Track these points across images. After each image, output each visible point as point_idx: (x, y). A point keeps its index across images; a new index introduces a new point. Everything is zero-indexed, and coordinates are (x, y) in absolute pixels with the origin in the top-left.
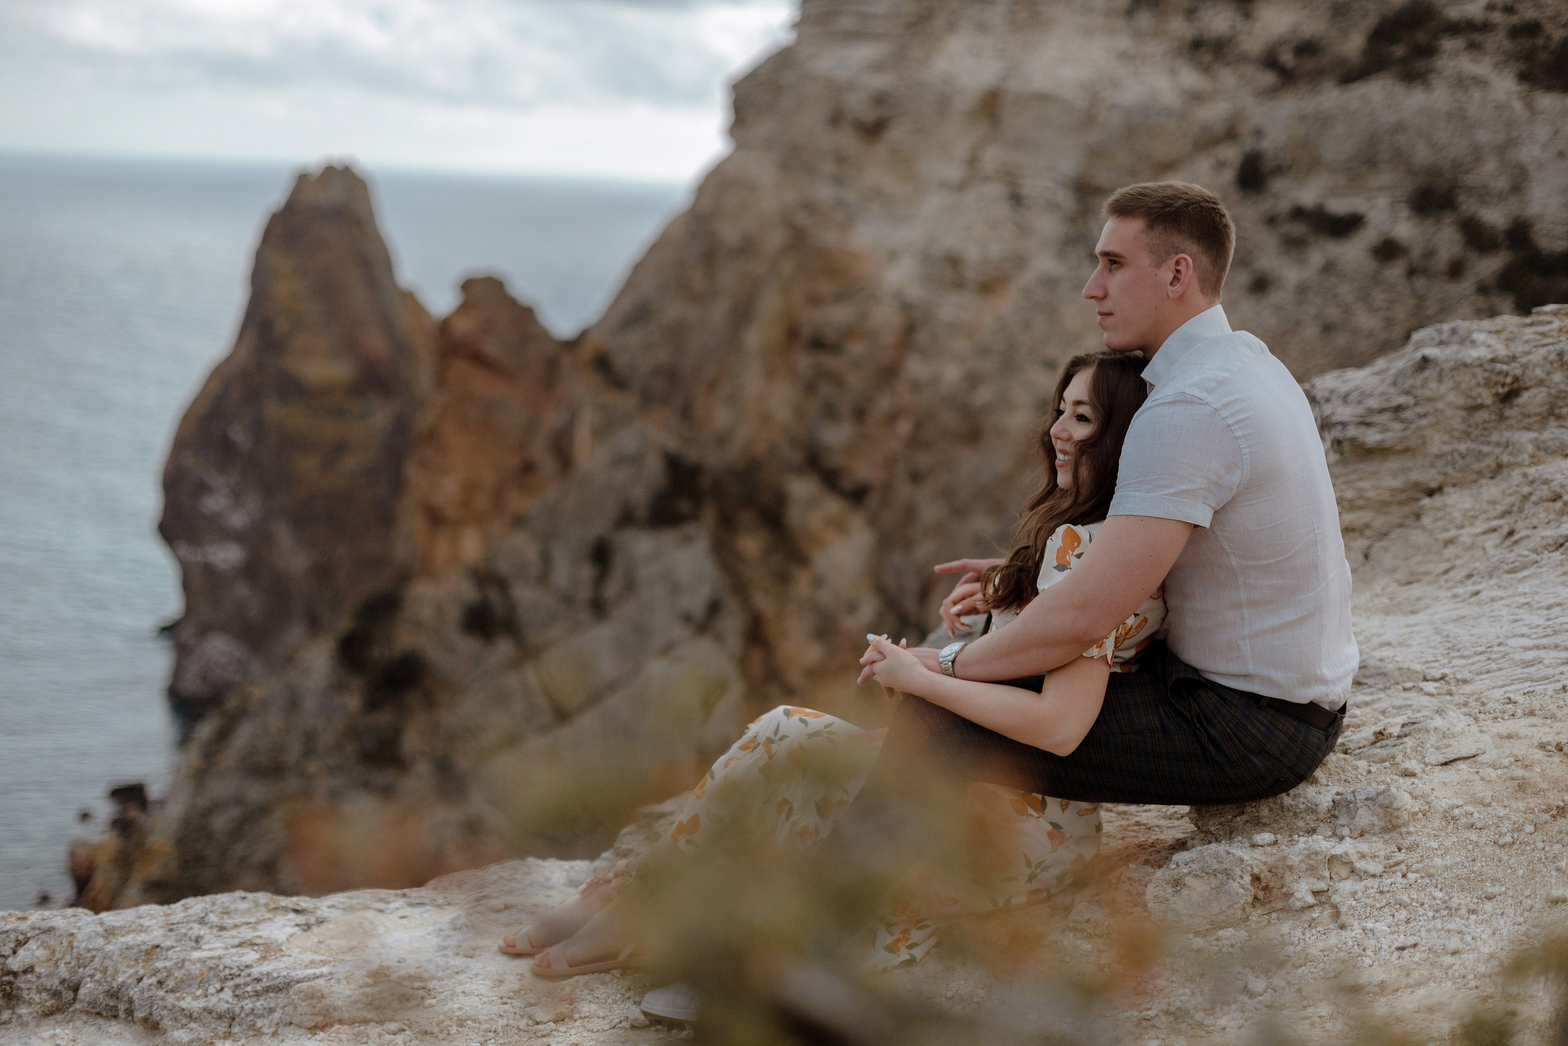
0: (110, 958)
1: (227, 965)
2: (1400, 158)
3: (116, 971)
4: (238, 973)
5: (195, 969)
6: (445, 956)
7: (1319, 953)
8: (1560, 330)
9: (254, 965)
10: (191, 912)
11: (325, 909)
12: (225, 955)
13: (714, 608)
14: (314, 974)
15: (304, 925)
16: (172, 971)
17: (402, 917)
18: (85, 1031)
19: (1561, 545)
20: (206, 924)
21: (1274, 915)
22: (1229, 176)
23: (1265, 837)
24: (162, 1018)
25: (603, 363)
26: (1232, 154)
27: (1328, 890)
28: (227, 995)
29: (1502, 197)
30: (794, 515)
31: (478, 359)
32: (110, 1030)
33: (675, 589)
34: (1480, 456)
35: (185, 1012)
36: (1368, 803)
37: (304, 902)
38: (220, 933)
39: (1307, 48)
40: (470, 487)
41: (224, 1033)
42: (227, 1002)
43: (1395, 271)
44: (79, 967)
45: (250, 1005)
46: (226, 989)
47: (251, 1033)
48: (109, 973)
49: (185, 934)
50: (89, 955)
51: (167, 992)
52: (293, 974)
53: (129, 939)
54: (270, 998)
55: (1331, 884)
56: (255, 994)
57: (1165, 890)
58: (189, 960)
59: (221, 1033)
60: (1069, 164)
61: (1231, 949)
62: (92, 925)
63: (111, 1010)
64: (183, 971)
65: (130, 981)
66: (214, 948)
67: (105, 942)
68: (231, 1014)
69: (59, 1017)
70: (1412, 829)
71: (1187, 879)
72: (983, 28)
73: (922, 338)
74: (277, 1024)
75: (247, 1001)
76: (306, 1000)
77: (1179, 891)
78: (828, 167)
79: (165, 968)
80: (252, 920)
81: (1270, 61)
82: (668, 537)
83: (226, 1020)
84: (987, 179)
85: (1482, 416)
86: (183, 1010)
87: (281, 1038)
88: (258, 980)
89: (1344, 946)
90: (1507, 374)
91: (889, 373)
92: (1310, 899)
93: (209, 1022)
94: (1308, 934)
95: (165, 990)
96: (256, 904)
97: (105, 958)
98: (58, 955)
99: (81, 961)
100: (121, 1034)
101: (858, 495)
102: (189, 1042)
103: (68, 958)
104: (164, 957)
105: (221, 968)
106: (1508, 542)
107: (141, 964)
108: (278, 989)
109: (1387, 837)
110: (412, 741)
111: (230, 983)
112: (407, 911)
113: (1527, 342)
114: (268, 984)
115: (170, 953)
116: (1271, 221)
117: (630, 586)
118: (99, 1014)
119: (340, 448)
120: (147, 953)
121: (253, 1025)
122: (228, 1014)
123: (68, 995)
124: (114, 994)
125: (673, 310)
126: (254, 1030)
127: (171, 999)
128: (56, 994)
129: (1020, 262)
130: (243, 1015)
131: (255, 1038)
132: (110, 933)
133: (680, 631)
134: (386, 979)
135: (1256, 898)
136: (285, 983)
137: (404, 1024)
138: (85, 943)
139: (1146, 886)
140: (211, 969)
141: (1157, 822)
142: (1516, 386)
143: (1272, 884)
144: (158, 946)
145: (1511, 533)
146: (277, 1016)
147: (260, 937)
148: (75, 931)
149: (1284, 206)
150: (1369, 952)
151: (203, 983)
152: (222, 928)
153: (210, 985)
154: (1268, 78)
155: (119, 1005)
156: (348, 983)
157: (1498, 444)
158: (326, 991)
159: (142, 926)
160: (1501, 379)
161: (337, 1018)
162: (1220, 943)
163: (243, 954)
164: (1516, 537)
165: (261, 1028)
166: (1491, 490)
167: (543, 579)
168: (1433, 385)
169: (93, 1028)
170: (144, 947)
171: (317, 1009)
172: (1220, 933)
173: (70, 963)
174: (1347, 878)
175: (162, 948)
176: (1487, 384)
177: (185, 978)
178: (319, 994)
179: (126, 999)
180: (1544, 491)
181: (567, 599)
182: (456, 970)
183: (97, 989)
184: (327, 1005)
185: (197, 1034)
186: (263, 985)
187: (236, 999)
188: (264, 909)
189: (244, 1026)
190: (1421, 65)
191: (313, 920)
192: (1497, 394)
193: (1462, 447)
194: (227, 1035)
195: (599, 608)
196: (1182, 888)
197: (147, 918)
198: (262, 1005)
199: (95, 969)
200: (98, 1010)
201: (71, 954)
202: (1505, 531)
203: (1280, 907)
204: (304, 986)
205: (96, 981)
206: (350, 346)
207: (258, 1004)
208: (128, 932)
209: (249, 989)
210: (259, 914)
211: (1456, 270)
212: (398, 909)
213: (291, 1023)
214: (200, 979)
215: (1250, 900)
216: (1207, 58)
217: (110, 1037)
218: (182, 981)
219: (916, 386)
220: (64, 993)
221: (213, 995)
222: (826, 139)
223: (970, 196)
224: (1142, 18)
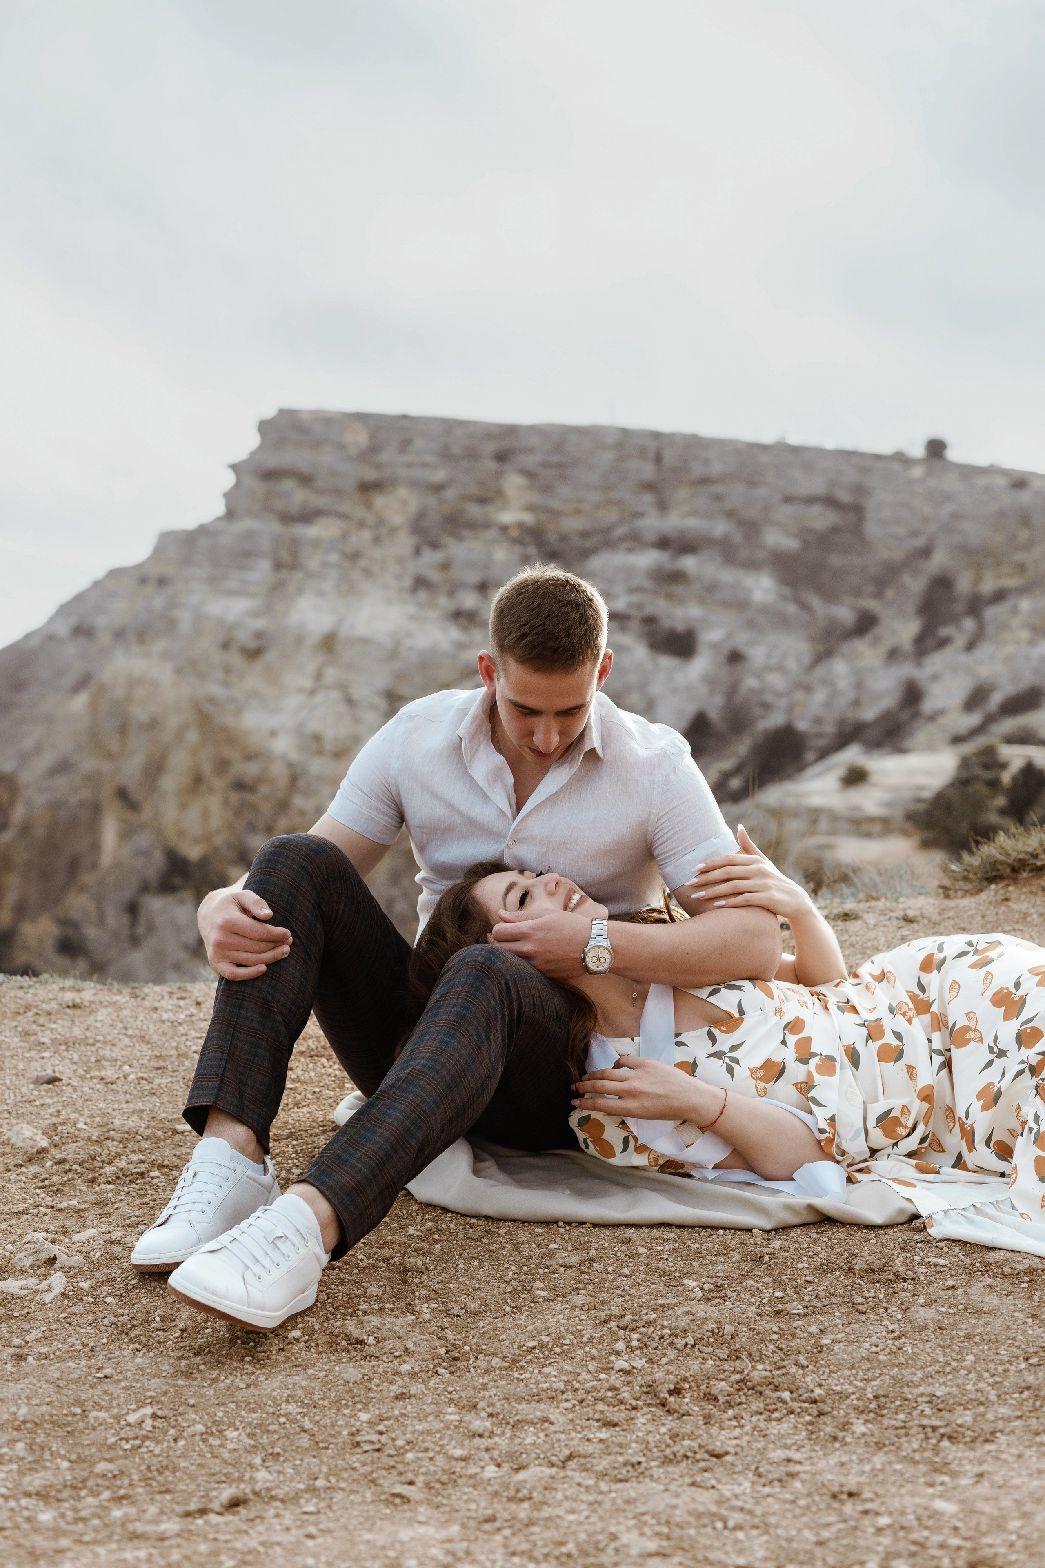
25: (121, 794)
33: (177, 930)
72: (321, 594)
73: (301, 783)
78: (219, 675)
82: (170, 900)
84: (328, 688)
91: (283, 806)
117: (151, 928)
133: (183, 956)
167: (101, 922)
181: (116, 935)
195: (135, 941)
216: (464, 622)
222: (217, 657)
223: (319, 698)
224: (423, 595)
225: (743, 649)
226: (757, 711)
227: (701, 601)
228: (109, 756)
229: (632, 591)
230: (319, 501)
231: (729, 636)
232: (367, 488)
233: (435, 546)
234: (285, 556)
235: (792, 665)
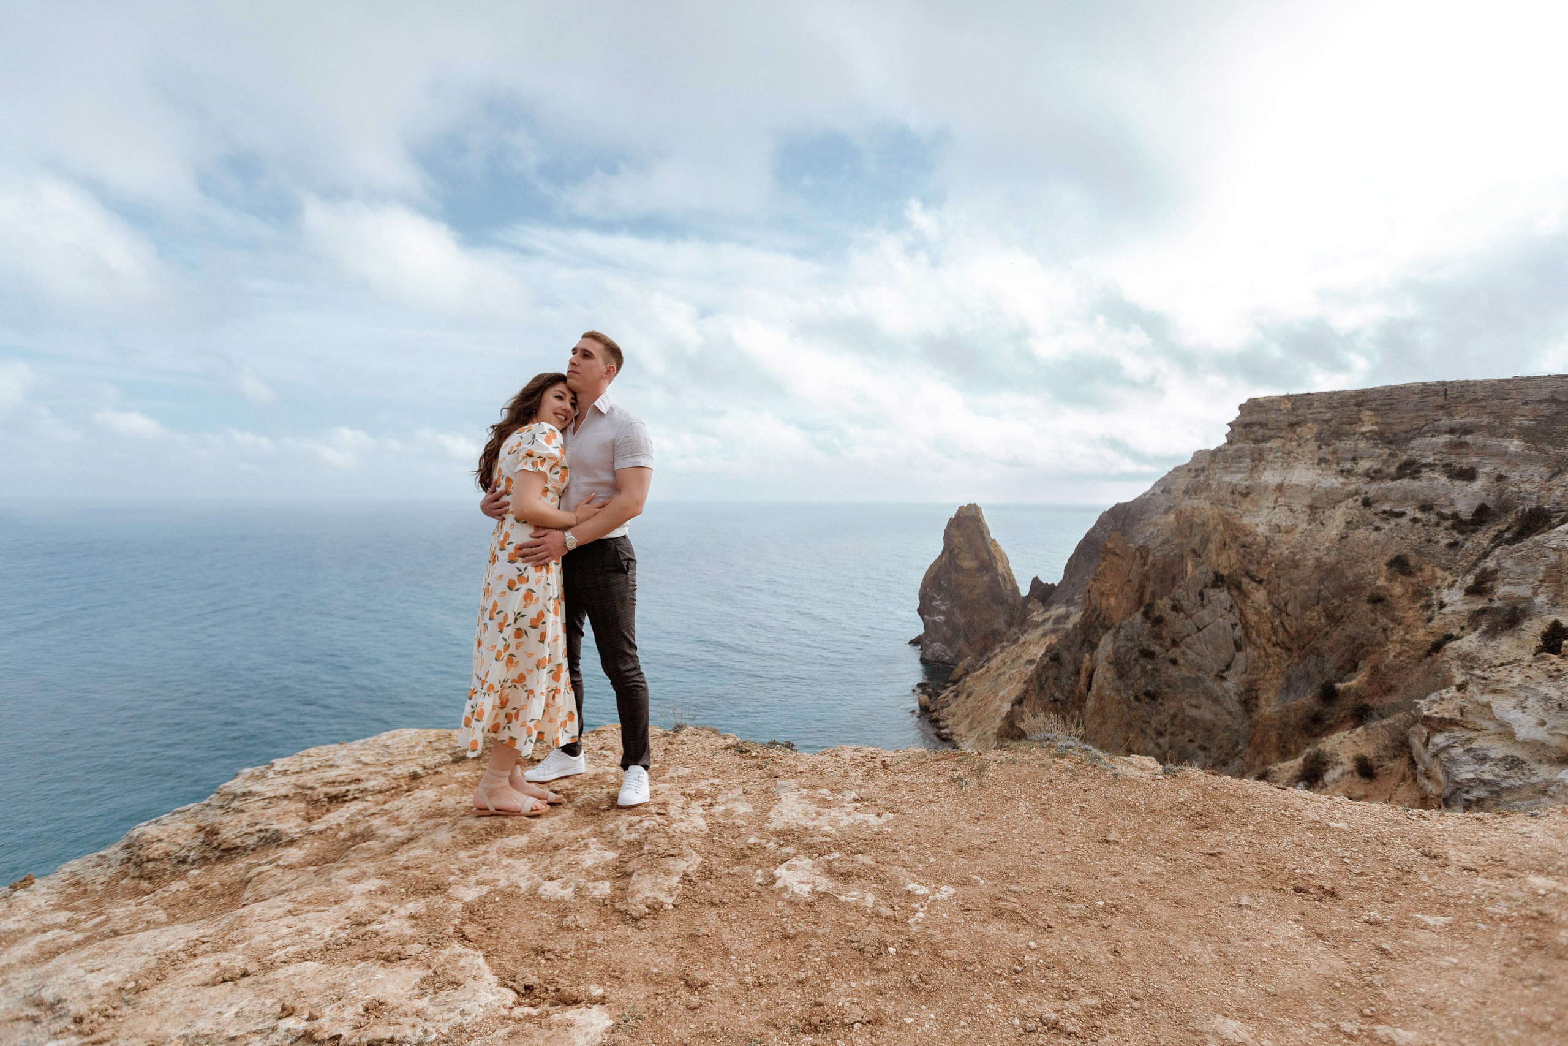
2: (1413, 498)
13: (1232, 606)
22: (1358, 503)
25: (1193, 551)
26: (1359, 498)
29: (1447, 506)
30: (1244, 586)
33: (1221, 602)
39: (1378, 472)
40: (1113, 586)
43: (1419, 525)
60: (1307, 501)
72: (1274, 469)
73: (1272, 544)
78: (1231, 504)
81: (1366, 474)
82: (1217, 591)
84: (1282, 506)
91: (1264, 553)
101: (1260, 582)
110: (1164, 634)
116: (1376, 514)
117: (1210, 602)
129: (1297, 525)
133: (1224, 612)
149: (1379, 510)
154: (1368, 479)
167: (1188, 600)
181: (1195, 604)
190: (1417, 475)
195: (1203, 607)
206: (977, 557)
211: (1438, 525)
216: (1346, 475)
219: (1274, 556)
222: (1229, 497)
223: (1277, 510)
224: (1323, 465)
225: (1504, 474)
226: (1517, 502)
227: (1477, 454)
228: (1186, 537)
229: (1436, 454)
230: (1272, 433)
231: (1496, 469)
232: (1292, 425)
233: (1328, 445)
234: (1257, 456)
235: (1537, 479)
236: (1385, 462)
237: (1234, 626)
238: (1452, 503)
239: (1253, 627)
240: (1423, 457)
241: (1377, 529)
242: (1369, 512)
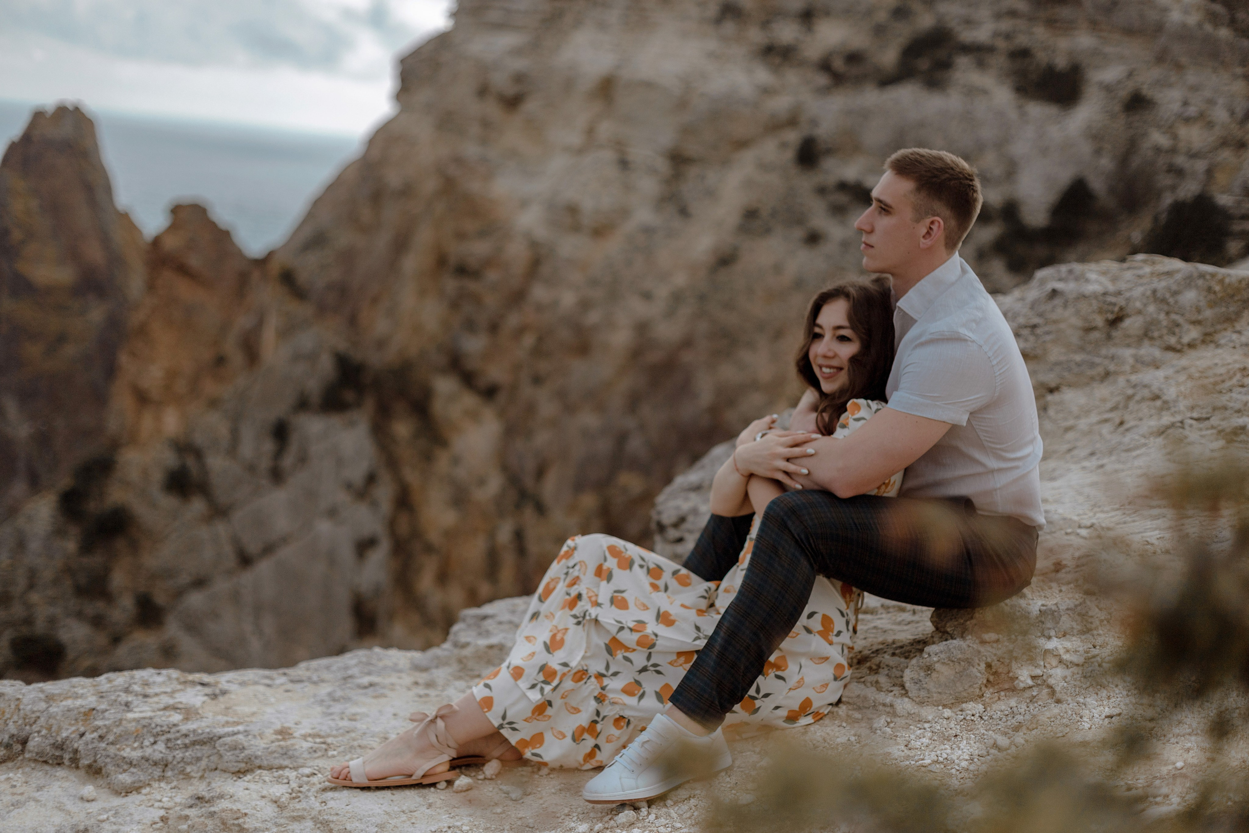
0: (54, 718)
1: (158, 723)
3: (60, 729)
4: (168, 730)
5: (132, 727)
6: (333, 720)
7: (1047, 720)
8: (1152, 274)
9: (180, 724)
10: (116, 683)
11: (224, 683)
12: (155, 716)
13: (371, 479)
14: (233, 731)
15: (212, 695)
16: (111, 728)
17: (287, 691)
18: (33, 775)
19: (1163, 433)
20: (131, 692)
21: (1003, 693)
22: (789, 155)
23: (990, 636)
24: (106, 764)
25: (288, 278)
26: (793, 137)
27: (1043, 675)
28: (161, 746)
30: (438, 407)
31: (183, 270)
32: (57, 774)
33: (340, 462)
34: (1093, 365)
35: (126, 760)
36: (1069, 612)
37: (206, 678)
38: (145, 700)
39: (854, 58)
41: (159, 777)
42: (161, 752)
44: (26, 726)
45: (181, 755)
46: (159, 742)
47: (181, 777)
48: (53, 729)
49: (116, 701)
50: (33, 716)
51: (107, 744)
52: (215, 731)
53: (69, 703)
54: (197, 749)
55: (1045, 670)
56: (183, 746)
57: (919, 674)
58: (126, 720)
59: (156, 777)
60: (667, 138)
61: (973, 718)
62: (33, 692)
63: (56, 759)
64: (121, 728)
65: (73, 736)
66: (142, 711)
67: (47, 705)
68: (165, 762)
69: (10, 764)
70: (1101, 632)
71: (936, 665)
72: (602, 26)
73: (545, 269)
74: (204, 770)
75: (177, 752)
76: (230, 751)
77: (929, 674)
78: (475, 130)
79: (105, 725)
80: (169, 690)
81: (825, 66)
82: (335, 421)
83: (160, 766)
84: (601, 146)
85: (1095, 335)
86: (124, 758)
87: (208, 780)
88: (186, 736)
89: (1065, 715)
90: (1114, 304)
91: (517, 297)
92: (1030, 682)
93: (147, 768)
94: (1032, 707)
95: (106, 742)
96: (169, 678)
97: (50, 718)
98: (7, 716)
99: (27, 720)
100: (67, 777)
101: (490, 393)
102: (132, 783)
103: (15, 718)
104: (101, 717)
105: (153, 725)
106: (1122, 429)
107: (81, 723)
108: (202, 743)
109: (1083, 637)
111: (164, 738)
112: (290, 686)
113: (1128, 281)
114: (194, 739)
115: (107, 714)
116: (822, 191)
117: (303, 459)
118: (46, 762)
119: (62, 339)
120: (85, 714)
121: (183, 771)
122: (163, 761)
123: (19, 747)
124: (60, 746)
125: (344, 238)
126: (184, 774)
127: (112, 750)
128: (8, 746)
129: (624, 212)
130: (175, 763)
131: (185, 781)
132: (50, 699)
133: (342, 497)
134: (291, 736)
135: (988, 681)
136: (209, 738)
137: (315, 769)
138: (30, 707)
139: (903, 671)
140: (144, 726)
141: (889, 626)
142: (1121, 314)
143: (1000, 670)
144: (94, 709)
145: (1122, 423)
146: (204, 763)
147: (181, 703)
148: (21, 697)
149: (831, 178)
150: (1085, 719)
151: (138, 737)
152: (146, 696)
153: (144, 739)
154: (822, 80)
155: (64, 755)
156: (262, 738)
157: (1106, 357)
158: (246, 744)
159: (77, 694)
160: (1110, 308)
161: (258, 765)
162: (964, 713)
163: (170, 716)
164: (1126, 426)
165: (190, 773)
166: (1102, 391)
167: (232, 449)
168: (1059, 310)
169: (40, 773)
170: (82, 710)
171: (241, 758)
172: (964, 705)
173: (17, 722)
174: (1057, 667)
175: (98, 711)
176: (1100, 311)
177: (123, 733)
178: (241, 747)
179: (70, 750)
180: (1146, 393)
181: (251, 468)
182: (347, 730)
183: (44, 742)
184: (249, 754)
185: (137, 777)
186: (191, 739)
187: (168, 750)
188: (175, 682)
189: (176, 772)
190: (941, 76)
191: (217, 691)
192: (1107, 320)
193: (1078, 358)
194: (162, 778)
195: (277, 476)
196: (931, 673)
197: (80, 688)
198: (190, 755)
199: (42, 726)
200: (44, 759)
201: (18, 715)
202: (1117, 421)
203: (1007, 687)
204: (228, 740)
205: (42, 736)
207: (187, 754)
208: (66, 698)
209: (179, 742)
210: (172, 686)
212: (282, 684)
213: (216, 769)
214: (135, 734)
215: (985, 681)
216: (777, 60)
217: (58, 780)
218: (120, 736)
219: (540, 308)
220: (14, 745)
221: (147, 747)
222: (474, 107)
223: (587, 159)
224: (729, 27)
225: (1146, 91)
226: (1165, 180)
227: (1094, 25)
229: (998, 16)
231: (1130, 75)
235: (1220, 115)
236: (879, 31)
237: (364, 546)
238: (1011, 170)
239: (429, 549)
240: (968, 22)
241: (813, 239)
242: (805, 183)
